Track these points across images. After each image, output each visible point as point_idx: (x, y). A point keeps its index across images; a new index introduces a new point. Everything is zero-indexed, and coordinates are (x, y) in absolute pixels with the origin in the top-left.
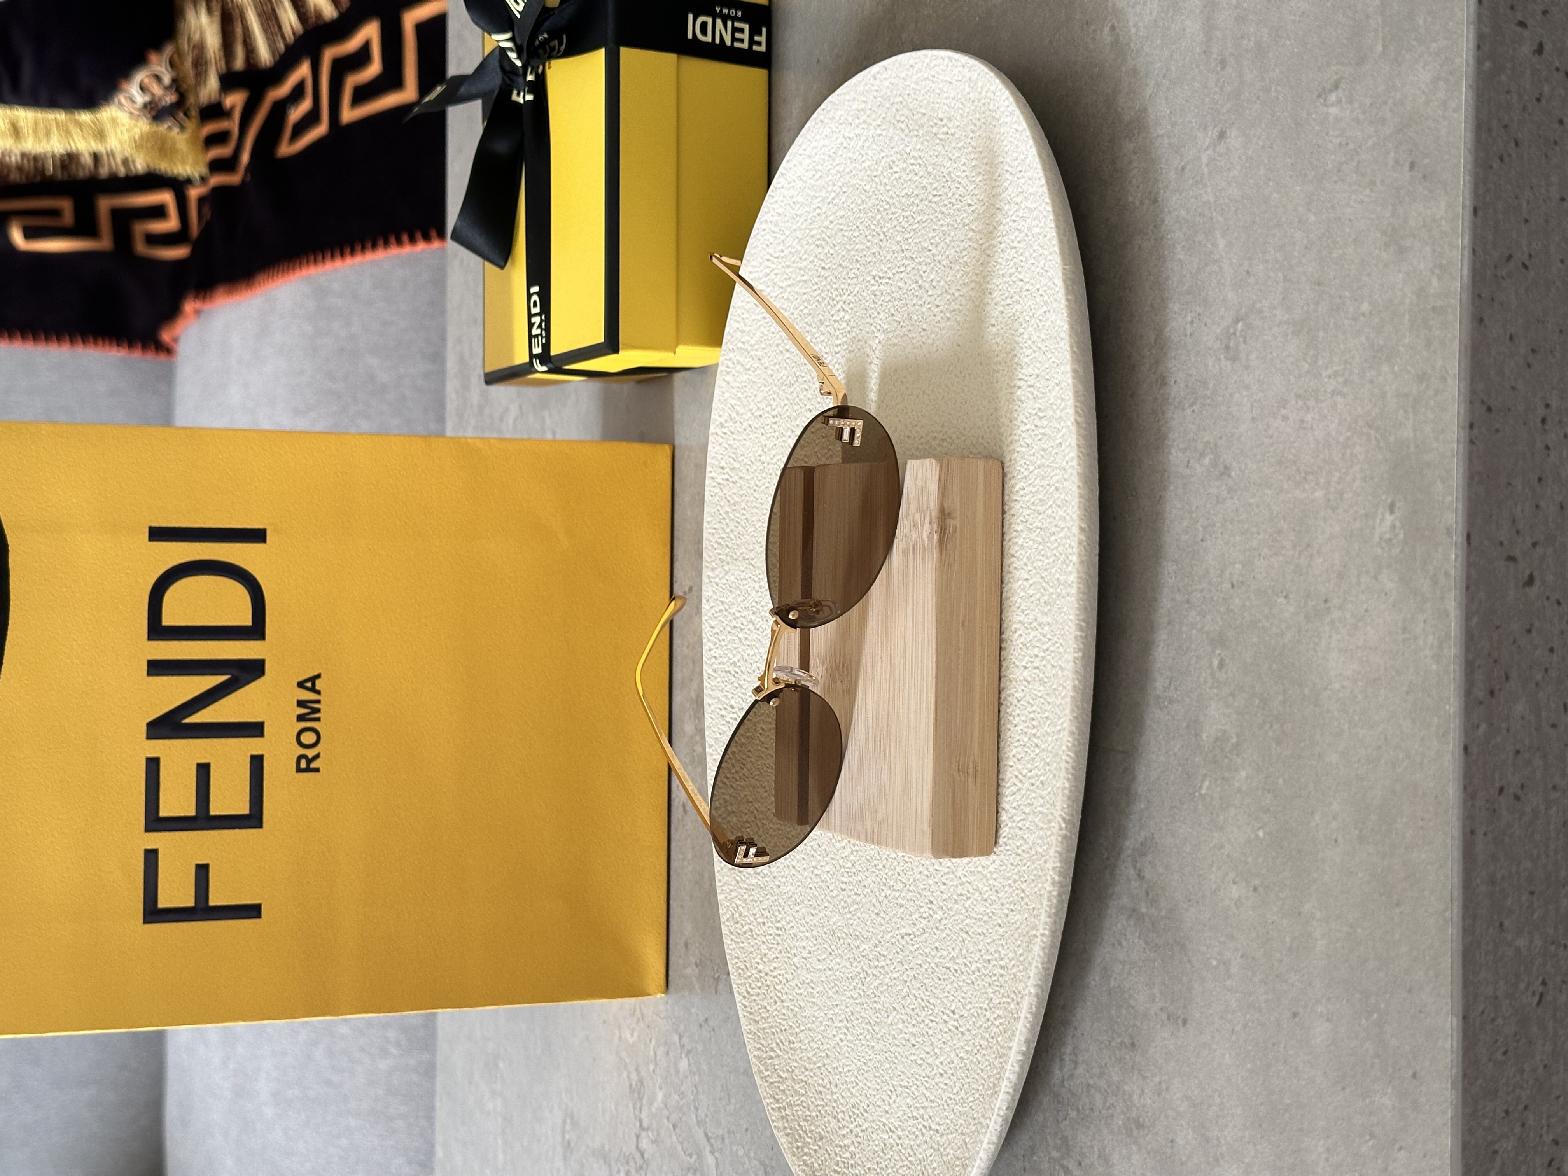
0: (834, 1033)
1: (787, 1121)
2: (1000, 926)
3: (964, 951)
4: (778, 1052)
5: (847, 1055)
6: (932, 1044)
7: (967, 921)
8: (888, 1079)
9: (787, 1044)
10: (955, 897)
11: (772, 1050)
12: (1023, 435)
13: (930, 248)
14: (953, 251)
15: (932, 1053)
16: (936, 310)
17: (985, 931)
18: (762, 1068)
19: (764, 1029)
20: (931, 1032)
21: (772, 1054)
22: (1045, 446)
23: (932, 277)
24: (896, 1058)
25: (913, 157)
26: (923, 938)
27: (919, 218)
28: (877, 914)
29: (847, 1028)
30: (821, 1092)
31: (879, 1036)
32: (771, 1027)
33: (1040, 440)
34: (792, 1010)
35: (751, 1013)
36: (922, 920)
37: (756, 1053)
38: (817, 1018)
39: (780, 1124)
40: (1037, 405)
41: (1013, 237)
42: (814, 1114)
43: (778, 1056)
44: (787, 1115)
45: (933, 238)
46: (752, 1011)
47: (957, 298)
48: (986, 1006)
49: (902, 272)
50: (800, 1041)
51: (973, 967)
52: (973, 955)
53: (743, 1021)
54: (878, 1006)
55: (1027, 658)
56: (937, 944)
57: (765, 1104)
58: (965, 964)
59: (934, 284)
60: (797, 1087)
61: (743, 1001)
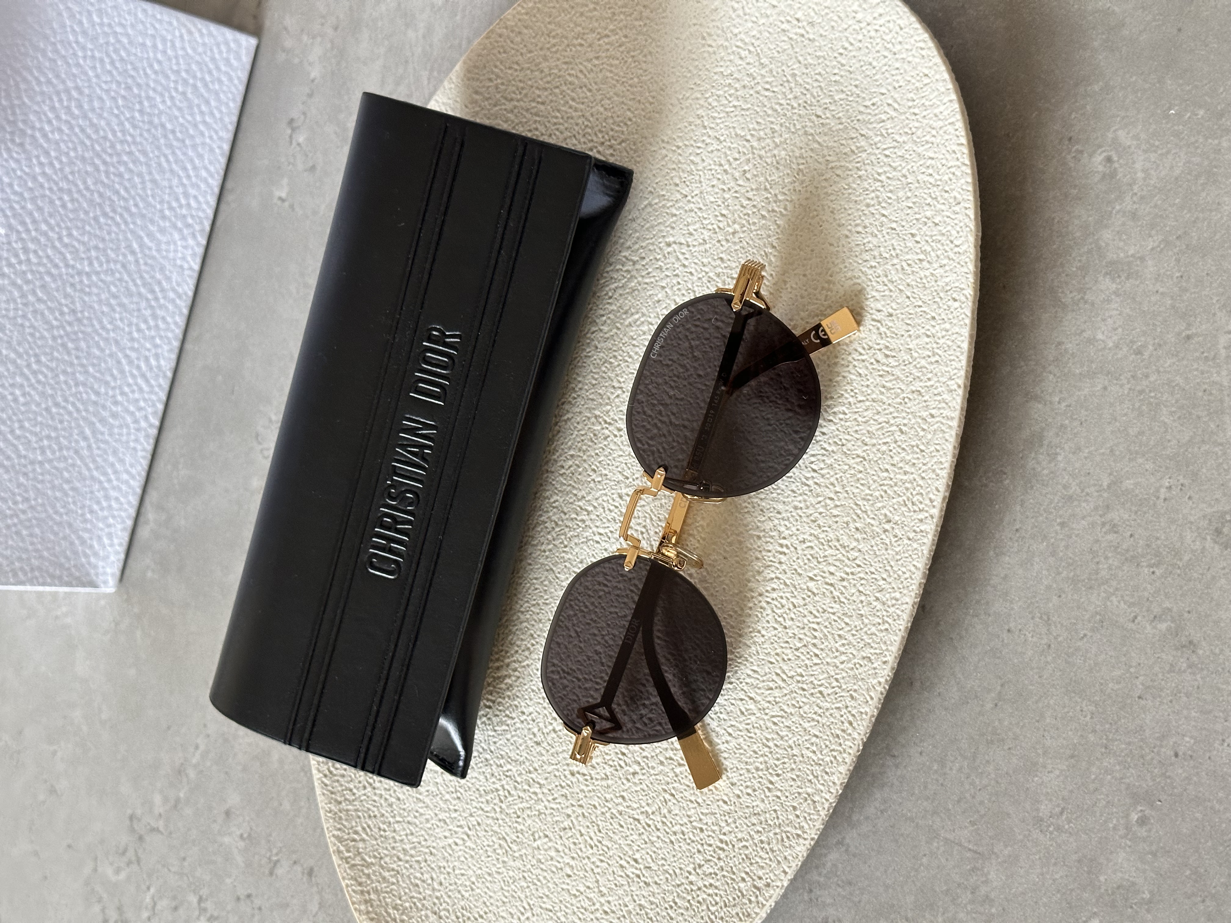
0: (447, 834)
1: (372, 906)
2: (725, 802)
3: (664, 811)
4: (364, 836)
5: (462, 859)
6: (597, 881)
7: (675, 785)
8: (523, 896)
9: (376, 830)
10: (662, 759)
11: (356, 833)
12: (855, 363)
13: (749, 137)
14: (783, 153)
15: (596, 890)
16: (745, 203)
17: (700, 800)
18: (342, 848)
19: (347, 810)
20: (599, 870)
21: (356, 837)
22: (889, 385)
23: (746, 168)
24: (539, 880)
25: (742, 40)
26: (604, 783)
27: (736, 103)
28: (538, 744)
29: (468, 836)
30: (417, 885)
31: (517, 855)
32: (357, 810)
33: (881, 376)
34: (386, 799)
35: (332, 793)
36: (607, 767)
37: (336, 833)
38: (421, 815)
39: (363, 907)
40: (882, 342)
41: (880, 171)
42: (407, 905)
43: (363, 840)
44: (371, 899)
45: (754, 129)
46: (334, 790)
47: (780, 201)
48: (690, 868)
49: (699, 148)
50: (395, 831)
51: (677, 828)
52: (678, 818)
53: (320, 798)
54: (519, 828)
55: (815, 572)
56: (624, 794)
57: (344, 885)
58: (663, 822)
59: (748, 175)
60: (386, 874)
61: (324, 779)
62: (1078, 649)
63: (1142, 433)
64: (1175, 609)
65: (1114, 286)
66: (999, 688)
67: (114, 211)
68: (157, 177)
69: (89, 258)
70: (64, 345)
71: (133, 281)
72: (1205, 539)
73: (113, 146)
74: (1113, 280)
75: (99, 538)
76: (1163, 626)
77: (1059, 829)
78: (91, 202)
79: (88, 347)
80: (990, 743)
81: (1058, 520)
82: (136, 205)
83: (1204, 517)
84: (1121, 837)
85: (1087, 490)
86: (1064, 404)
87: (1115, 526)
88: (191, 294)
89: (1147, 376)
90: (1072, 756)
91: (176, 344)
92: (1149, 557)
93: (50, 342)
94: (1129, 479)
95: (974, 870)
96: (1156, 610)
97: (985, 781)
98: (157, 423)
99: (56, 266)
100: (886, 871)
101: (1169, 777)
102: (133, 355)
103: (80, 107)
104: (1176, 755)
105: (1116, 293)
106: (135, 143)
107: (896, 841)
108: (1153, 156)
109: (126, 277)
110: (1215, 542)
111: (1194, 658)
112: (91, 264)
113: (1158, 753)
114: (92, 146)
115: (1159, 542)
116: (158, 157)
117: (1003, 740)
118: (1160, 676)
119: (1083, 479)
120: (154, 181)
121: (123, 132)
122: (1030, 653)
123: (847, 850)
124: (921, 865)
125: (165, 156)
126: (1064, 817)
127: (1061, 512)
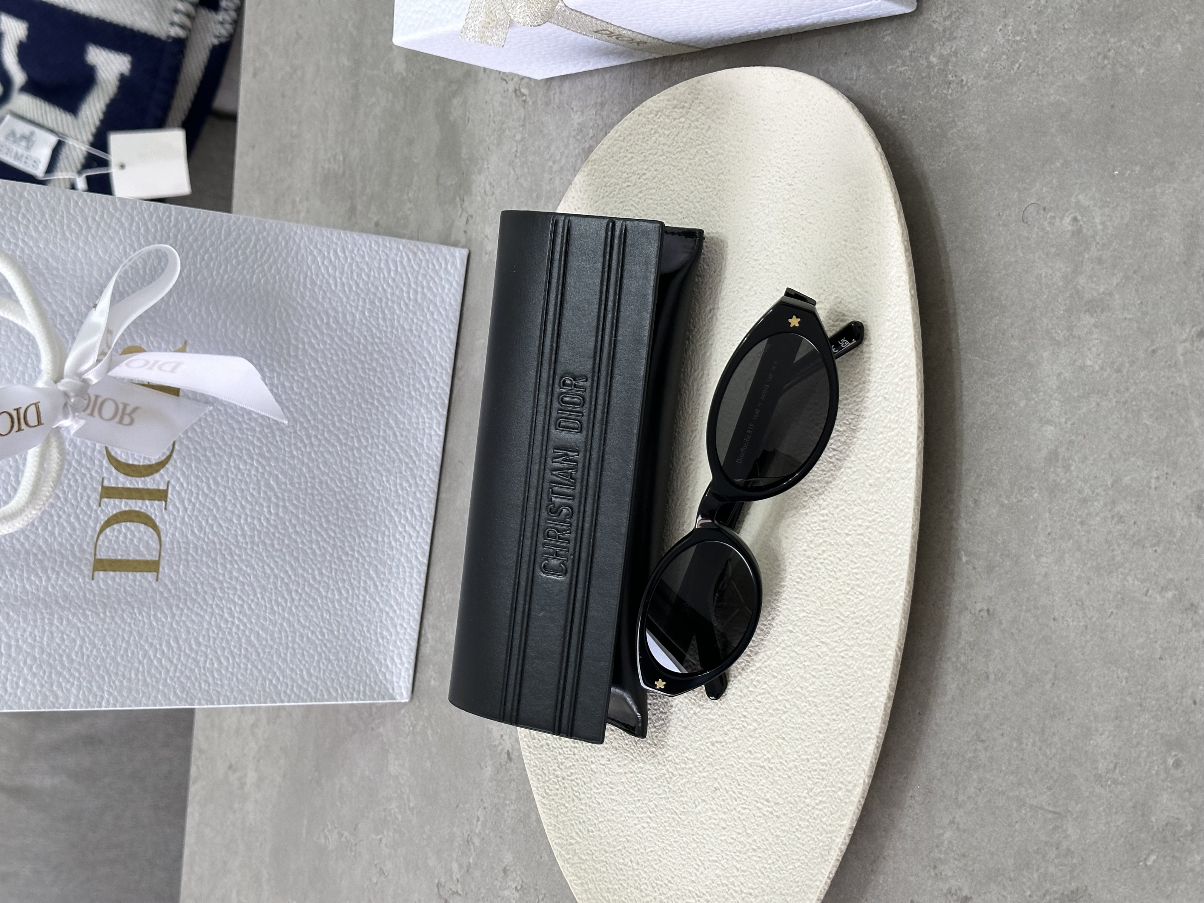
62: (1108, 626)
63: (1130, 437)
64: (1176, 579)
65: (1093, 320)
66: (1053, 669)
67: (373, 398)
68: (403, 367)
69: (358, 437)
70: (347, 507)
71: (394, 449)
72: (1190, 516)
73: (366, 348)
74: (1092, 316)
75: (392, 659)
76: (1169, 595)
77: (1115, 782)
78: (354, 393)
79: (365, 506)
80: (1054, 716)
81: (1079, 520)
82: (389, 391)
83: (1187, 497)
84: (1163, 781)
85: (1097, 491)
86: (1069, 423)
87: (1121, 517)
88: (440, 455)
89: (1128, 389)
90: (1116, 718)
91: (433, 496)
92: (1150, 538)
93: (335, 505)
94: (1126, 476)
95: (1055, 828)
96: (1162, 582)
97: (1054, 750)
98: (426, 561)
99: (333, 446)
100: (989, 841)
101: (1192, 723)
102: (401, 508)
103: (337, 322)
104: (1195, 703)
105: (1095, 326)
106: (382, 343)
107: (994, 813)
108: (1107, 210)
109: (387, 448)
110: (1198, 517)
111: (1197, 618)
112: (359, 441)
113: (1181, 704)
114: (350, 350)
115: (1156, 525)
116: (401, 351)
117: (1063, 713)
118: (1173, 638)
119: (1092, 482)
120: (401, 371)
121: (372, 336)
122: (1072, 635)
123: (958, 829)
124: (1015, 831)
125: (407, 350)
126: (1117, 771)
127: (1080, 513)
